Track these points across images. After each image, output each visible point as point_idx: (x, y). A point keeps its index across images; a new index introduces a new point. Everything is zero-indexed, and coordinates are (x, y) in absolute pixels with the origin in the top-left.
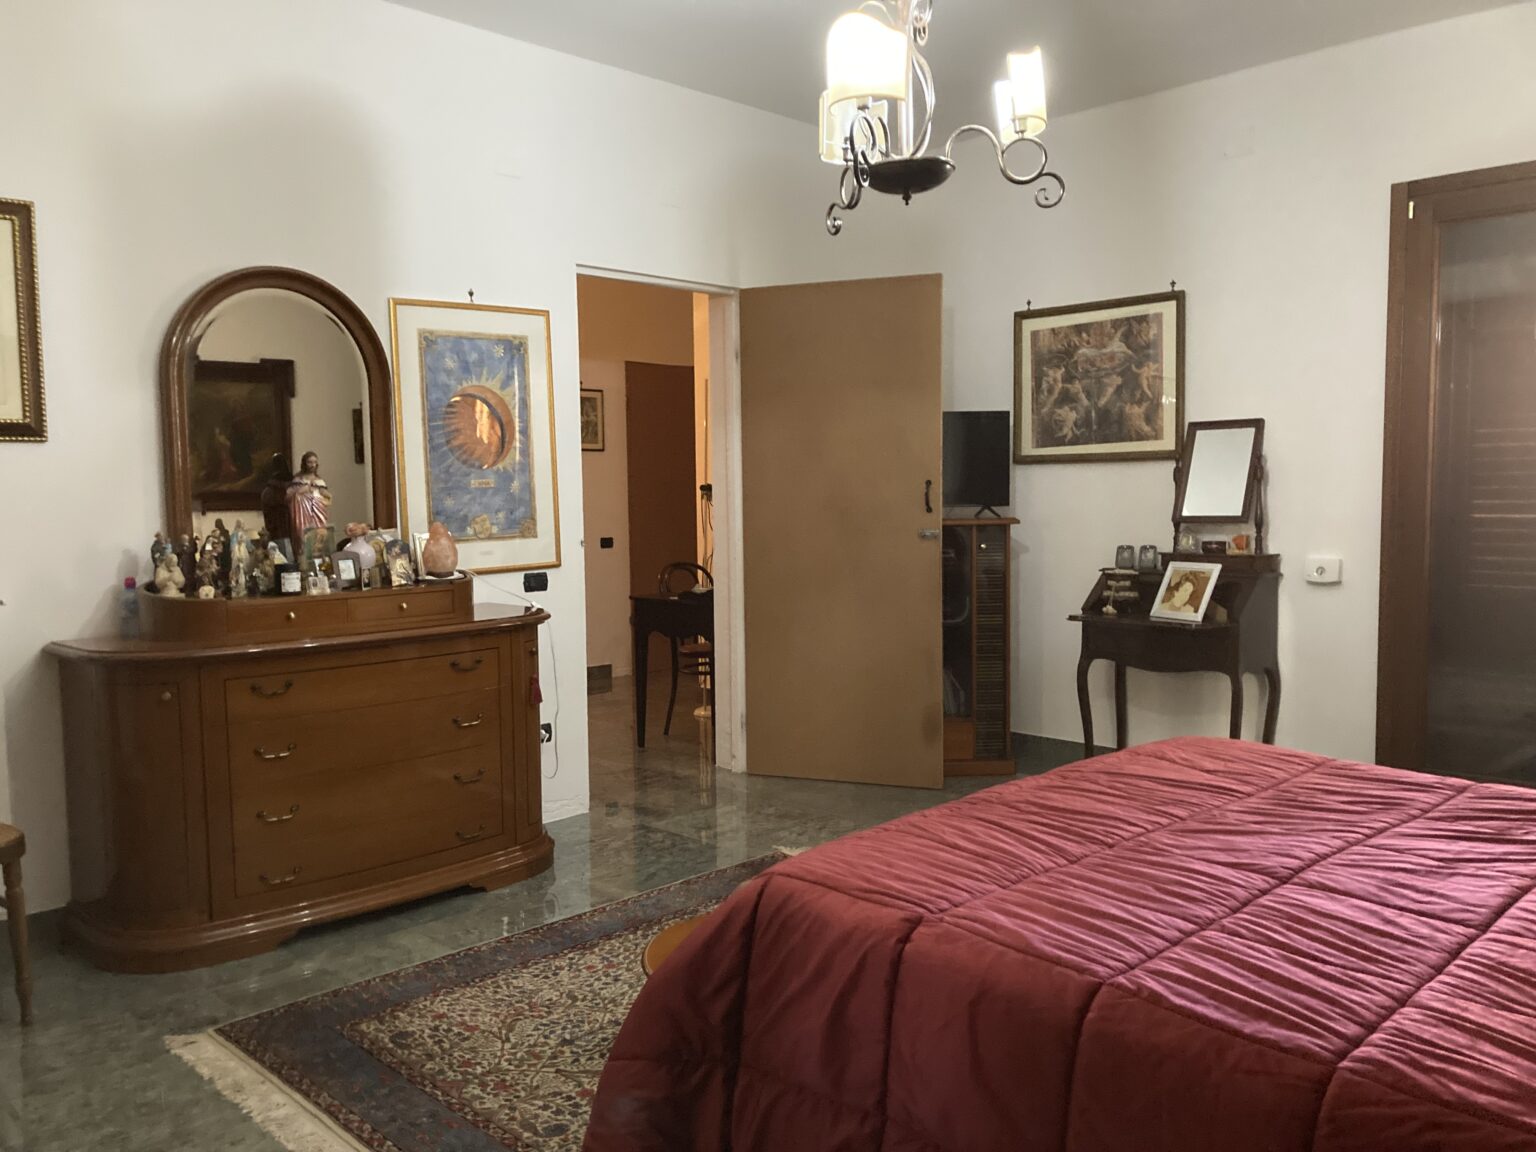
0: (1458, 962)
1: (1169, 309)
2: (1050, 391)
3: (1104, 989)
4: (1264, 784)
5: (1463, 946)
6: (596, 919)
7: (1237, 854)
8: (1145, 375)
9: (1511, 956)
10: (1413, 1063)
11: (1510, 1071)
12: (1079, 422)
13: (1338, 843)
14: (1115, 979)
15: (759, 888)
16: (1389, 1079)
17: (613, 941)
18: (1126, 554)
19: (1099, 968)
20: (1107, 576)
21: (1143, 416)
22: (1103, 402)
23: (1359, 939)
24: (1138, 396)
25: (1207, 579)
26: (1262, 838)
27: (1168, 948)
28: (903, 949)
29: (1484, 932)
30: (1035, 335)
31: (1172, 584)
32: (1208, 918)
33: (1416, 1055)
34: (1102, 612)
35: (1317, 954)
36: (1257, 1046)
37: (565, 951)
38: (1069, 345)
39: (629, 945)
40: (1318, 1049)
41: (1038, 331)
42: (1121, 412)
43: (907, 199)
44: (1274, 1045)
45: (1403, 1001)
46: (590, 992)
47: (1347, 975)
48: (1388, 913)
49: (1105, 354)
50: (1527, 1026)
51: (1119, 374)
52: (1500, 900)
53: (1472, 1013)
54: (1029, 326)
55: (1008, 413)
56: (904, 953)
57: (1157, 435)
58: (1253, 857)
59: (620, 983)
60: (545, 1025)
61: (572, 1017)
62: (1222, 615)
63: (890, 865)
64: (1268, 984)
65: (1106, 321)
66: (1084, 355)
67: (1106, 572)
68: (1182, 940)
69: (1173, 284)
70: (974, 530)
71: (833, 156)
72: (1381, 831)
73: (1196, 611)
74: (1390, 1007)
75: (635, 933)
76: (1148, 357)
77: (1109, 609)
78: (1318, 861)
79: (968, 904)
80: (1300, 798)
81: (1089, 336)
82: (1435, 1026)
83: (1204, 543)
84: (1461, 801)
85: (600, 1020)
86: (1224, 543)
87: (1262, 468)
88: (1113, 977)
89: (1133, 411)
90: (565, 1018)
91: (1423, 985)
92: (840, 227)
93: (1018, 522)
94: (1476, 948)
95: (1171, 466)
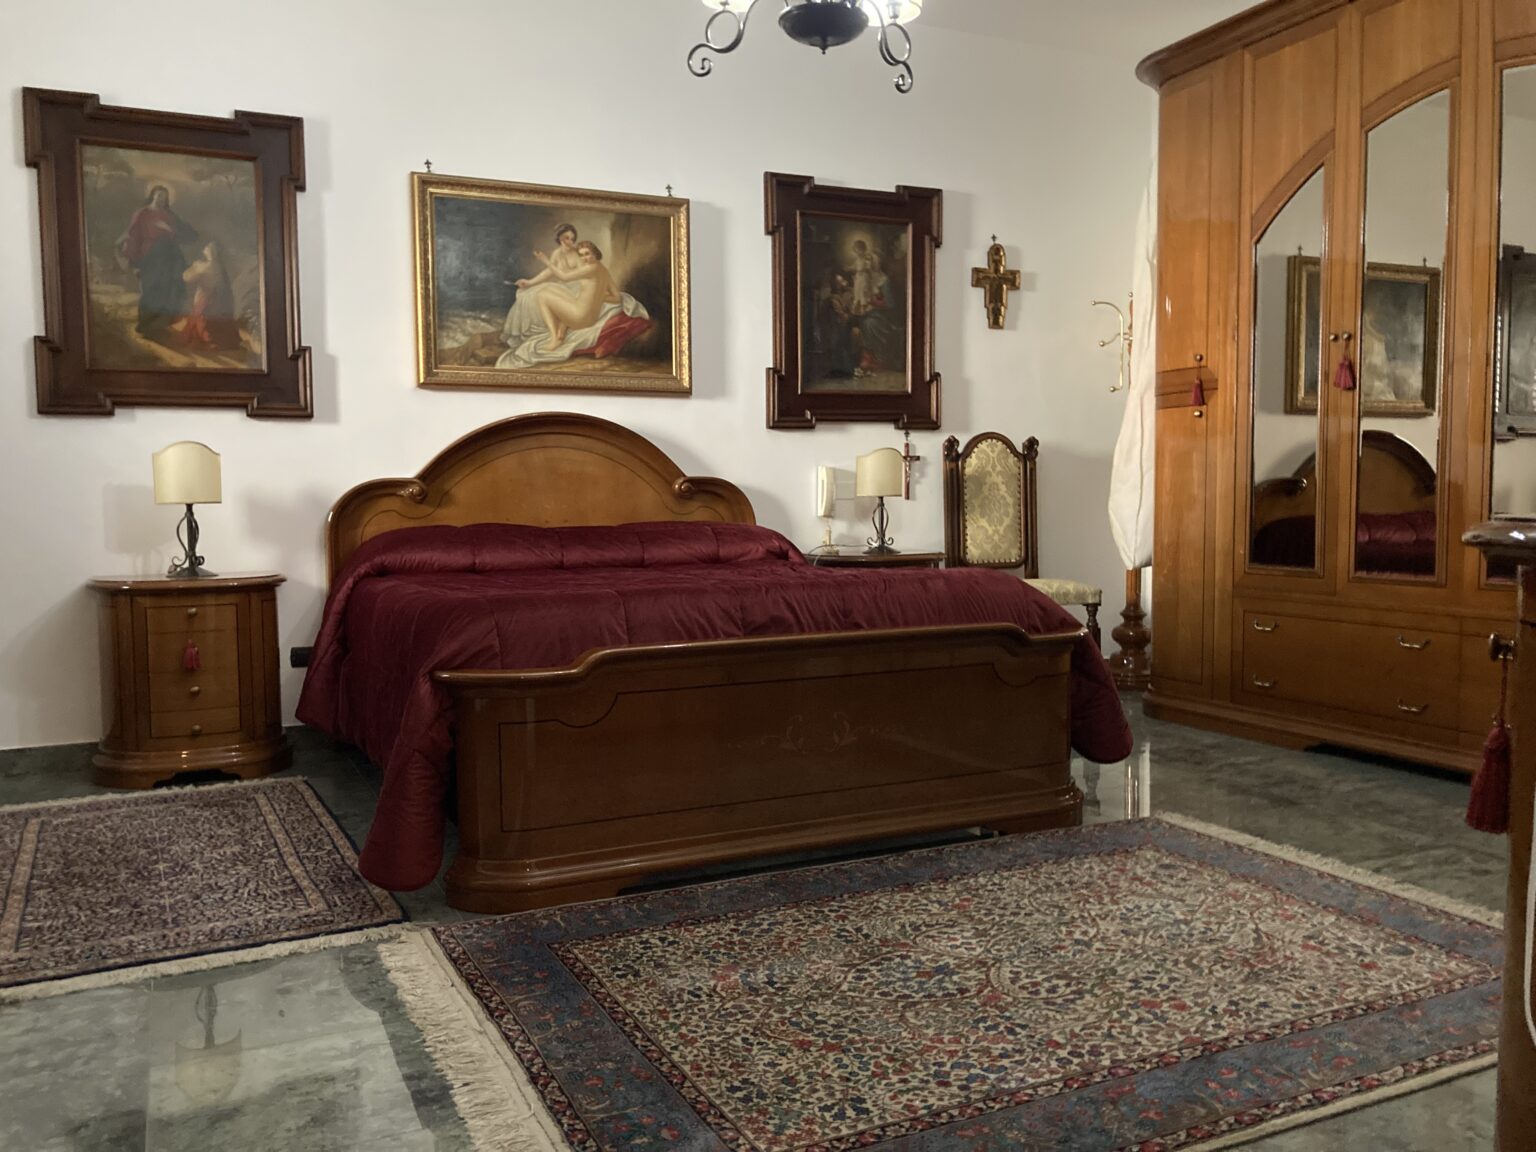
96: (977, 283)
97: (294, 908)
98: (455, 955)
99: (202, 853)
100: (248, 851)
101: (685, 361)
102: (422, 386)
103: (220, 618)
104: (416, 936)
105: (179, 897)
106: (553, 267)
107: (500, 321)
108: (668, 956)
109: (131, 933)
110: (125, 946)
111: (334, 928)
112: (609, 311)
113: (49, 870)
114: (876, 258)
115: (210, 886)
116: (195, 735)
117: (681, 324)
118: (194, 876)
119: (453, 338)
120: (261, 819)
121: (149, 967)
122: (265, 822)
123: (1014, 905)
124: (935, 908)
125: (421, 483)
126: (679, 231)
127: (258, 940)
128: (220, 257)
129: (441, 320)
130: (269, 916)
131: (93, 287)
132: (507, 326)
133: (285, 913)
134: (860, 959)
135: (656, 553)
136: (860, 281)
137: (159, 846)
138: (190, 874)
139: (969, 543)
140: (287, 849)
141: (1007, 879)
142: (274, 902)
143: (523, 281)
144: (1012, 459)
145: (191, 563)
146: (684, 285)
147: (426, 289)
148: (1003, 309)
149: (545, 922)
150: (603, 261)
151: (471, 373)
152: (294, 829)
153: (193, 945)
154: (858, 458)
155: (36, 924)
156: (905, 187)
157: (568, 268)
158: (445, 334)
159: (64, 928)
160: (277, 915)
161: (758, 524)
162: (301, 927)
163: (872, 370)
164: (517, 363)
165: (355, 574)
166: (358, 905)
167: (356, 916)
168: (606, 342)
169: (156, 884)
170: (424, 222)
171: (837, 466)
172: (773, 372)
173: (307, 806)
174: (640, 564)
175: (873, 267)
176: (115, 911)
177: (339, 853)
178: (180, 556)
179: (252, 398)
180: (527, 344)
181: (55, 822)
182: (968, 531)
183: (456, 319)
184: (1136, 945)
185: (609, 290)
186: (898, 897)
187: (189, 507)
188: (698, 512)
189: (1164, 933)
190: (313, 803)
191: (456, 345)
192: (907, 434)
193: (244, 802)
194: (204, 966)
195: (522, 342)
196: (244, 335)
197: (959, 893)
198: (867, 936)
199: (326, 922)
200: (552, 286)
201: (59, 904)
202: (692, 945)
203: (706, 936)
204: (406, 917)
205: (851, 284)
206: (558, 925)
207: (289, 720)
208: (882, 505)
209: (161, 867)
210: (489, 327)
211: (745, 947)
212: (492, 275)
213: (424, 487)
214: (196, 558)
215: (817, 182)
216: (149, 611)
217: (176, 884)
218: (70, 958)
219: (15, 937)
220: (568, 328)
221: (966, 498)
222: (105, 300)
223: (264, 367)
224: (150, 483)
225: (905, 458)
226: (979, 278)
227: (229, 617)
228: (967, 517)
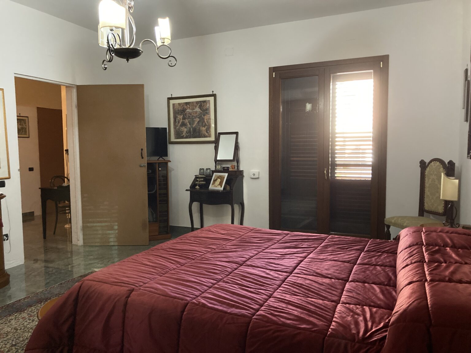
0: (284, 283)
1: (212, 99)
2: (179, 122)
3: (189, 304)
4: (237, 237)
5: (286, 279)
6: (26, 300)
7: (229, 258)
8: (206, 118)
9: (297, 280)
10: (272, 314)
11: (296, 313)
12: (188, 132)
13: (256, 252)
14: (192, 301)
15: (80, 285)
16: (265, 319)
17: (32, 308)
18: (202, 171)
19: (188, 298)
20: (197, 177)
21: (205, 130)
22: (194, 126)
23: (260, 280)
24: (204, 125)
25: (224, 177)
26: (236, 253)
27: (208, 289)
28: (127, 300)
29: (291, 274)
30: (174, 105)
31: (215, 179)
32: (220, 278)
33: (272, 312)
34: (196, 188)
35: (249, 286)
36: (231, 316)
37: (14, 313)
38: (184, 108)
39: (38, 308)
40: (247, 314)
41: (174, 104)
42: (199, 128)
43: (128, 60)
44: (236, 314)
45: (270, 297)
46: (23, 326)
47: (256, 291)
48: (268, 271)
49: (194, 112)
50: (300, 299)
51: (198, 118)
52: (295, 264)
53: (287, 297)
54: (172, 102)
55: (166, 128)
56: (128, 301)
57: (210, 136)
58: (234, 259)
59: (34, 322)
60: (5, 340)
61: (16, 336)
62: (228, 188)
63: (124, 273)
64: (235, 296)
65: (194, 102)
66: (188, 111)
67: (196, 176)
68: (212, 286)
69: (213, 92)
70: (157, 164)
71: (104, 45)
72: (267, 248)
73: (221, 187)
74: (267, 299)
75: (41, 303)
76: (207, 113)
77: (197, 187)
78: (251, 258)
79: (149, 283)
80: (247, 240)
81: (189, 106)
82: (278, 303)
83: (223, 167)
84: (287, 238)
85: (27, 336)
86: (228, 167)
87: (238, 146)
88: (192, 300)
89: (203, 129)
90: (14, 337)
91: (275, 291)
92: (107, 67)
93: (170, 162)
94: (289, 279)
95: (214, 145)
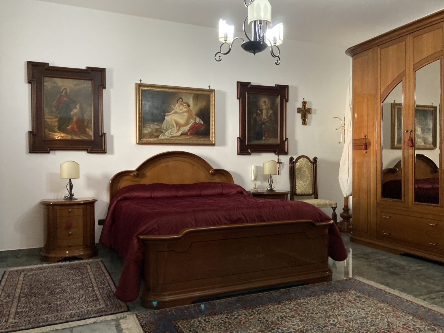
96: (299, 112)
97: (96, 306)
98: (143, 324)
99: (70, 285)
100: (83, 285)
101: (213, 135)
102: (138, 144)
103: (78, 212)
104: (131, 317)
105: (62, 301)
106: (176, 109)
107: (161, 125)
108: (206, 326)
109: (48, 314)
110: (45, 319)
111: (107, 313)
112: (192, 122)
113: (26, 291)
114: (269, 106)
115: (71, 297)
116: (70, 246)
117: (212, 125)
118: (67, 294)
119: (147, 130)
120: (88, 274)
121: (52, 326)
122: (89, 275)
123: (312, 310)
124: (288, 311)
125: (137, 172)
126: (212, 99)
127: (84, 318)
128: (81, 108)
129: (143, 125)
130: (88, 309)
131: (46, 117)
132: (162, 126)
133: (93, 308)
134: (265, 329)
135: (205, 192)
136: (264, 112)
137: (58, 283)
138: (66, 293)
139: (297, 188)
140: (95, 285)
141: (309, 300)
142: (90, 304)
143: (167, 113)
144: (310, 163)
145: (70, 196)
146: (213, 114)
147: (139, 116)
148: (306, 119)
149: (170, 313)
150: (190, 108)
151: (152, 140)
152: (97, 277)
153: (65, 319)
154: (264, 163)
155: (20, 310)
156: (278, 85)
157: (180, 110)
158: (145, 129)
159: (29, 312)
160: (91, 308)
161: (234, 183)
162: (97, 313)
163: (268, 137)
164: (165, 137)
165: (117, 200)
166: (115, 305)
167: (114, 309)
168: (191, 130)
169: (56, 296)
170: (139, 97)
171: (258, 165)
172: (239, 138)
173: (102, 269)
174: (200, 196)
175: (268, 108)
176: (43, 306)
177: (110, 287)
178: (67, 193)
179: (89, 148)
180: (168, 131)
181: (29, 274)
182: (297, 184)
183: (148, 125)
184: (350, 326)
185: (192, 116)
186: (276, 306)
187: (70, 180)
188: (217, 179)
189: (358, 322)
190: (103, 268)
191: (148, 132)
192: (278, 156)
193: (83, 267)
194: (68, 327)
195: (167, 131)
196: (87, 130)
197: (295, 305)
198: (267, 321)
199: (105, 311)
200: (176, 115)
201: (28, 303)
202: (214, 323)
203: (218, 319)
204: (128, 310)
205: (262, 113)
206: (174, 314)
207: (97, 241)
208: (271, 177)
209: (58, 290)
210: (157, 127)
211: (230, 324)
212: (158, 112)
213: (138, 173)
214: (72, 195)
215: (252, 84)
216: (58, 210)
217: (62, 297)
218: (30, 323)
219: (14, 314)
220: (180, 127)
221: (296, 174)
222: (48, 120)
223: (93, 139)
224: (59, 172)
225: (278, 163)
226: (299, 110)
227: (81, 212)
228: (296, 180)
